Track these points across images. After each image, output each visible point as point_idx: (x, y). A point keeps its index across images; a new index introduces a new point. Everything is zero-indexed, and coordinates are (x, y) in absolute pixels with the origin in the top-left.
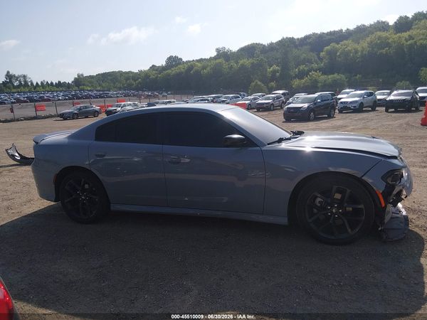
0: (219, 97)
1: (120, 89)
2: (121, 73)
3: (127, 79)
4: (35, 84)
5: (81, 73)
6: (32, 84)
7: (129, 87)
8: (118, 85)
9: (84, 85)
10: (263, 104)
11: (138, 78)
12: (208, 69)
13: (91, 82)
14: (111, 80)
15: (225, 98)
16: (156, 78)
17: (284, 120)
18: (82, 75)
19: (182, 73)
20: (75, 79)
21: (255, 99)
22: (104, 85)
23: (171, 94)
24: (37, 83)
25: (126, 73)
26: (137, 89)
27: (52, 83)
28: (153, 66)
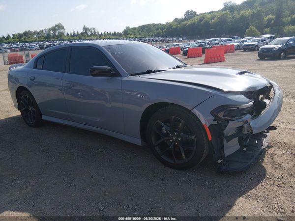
0: (216, 40)
1: (152, 36)
2: (154, 25)
3: (157, 29)
4: (100, 34)
5: (128, 26)
6: (98, 34)
7: (158, 35)
8: (151, 33)
9: (129, 34)
10: (249, 45)
11: (165, 28)
12: (216, 19)
13: (134, 32)
14: (147, 30)
15: (220, 41)
16: (177, 27)
17: (259, 58)
18: (129, 27)
19: (195, 23)
20: (125, 30)
21: (244, 41)
22: (142, 34)
23: (186, 39)
24: (101, 33)
25: (158, 25)
26: (163, 36)
27: (110, 33)
28: (176, 18)
